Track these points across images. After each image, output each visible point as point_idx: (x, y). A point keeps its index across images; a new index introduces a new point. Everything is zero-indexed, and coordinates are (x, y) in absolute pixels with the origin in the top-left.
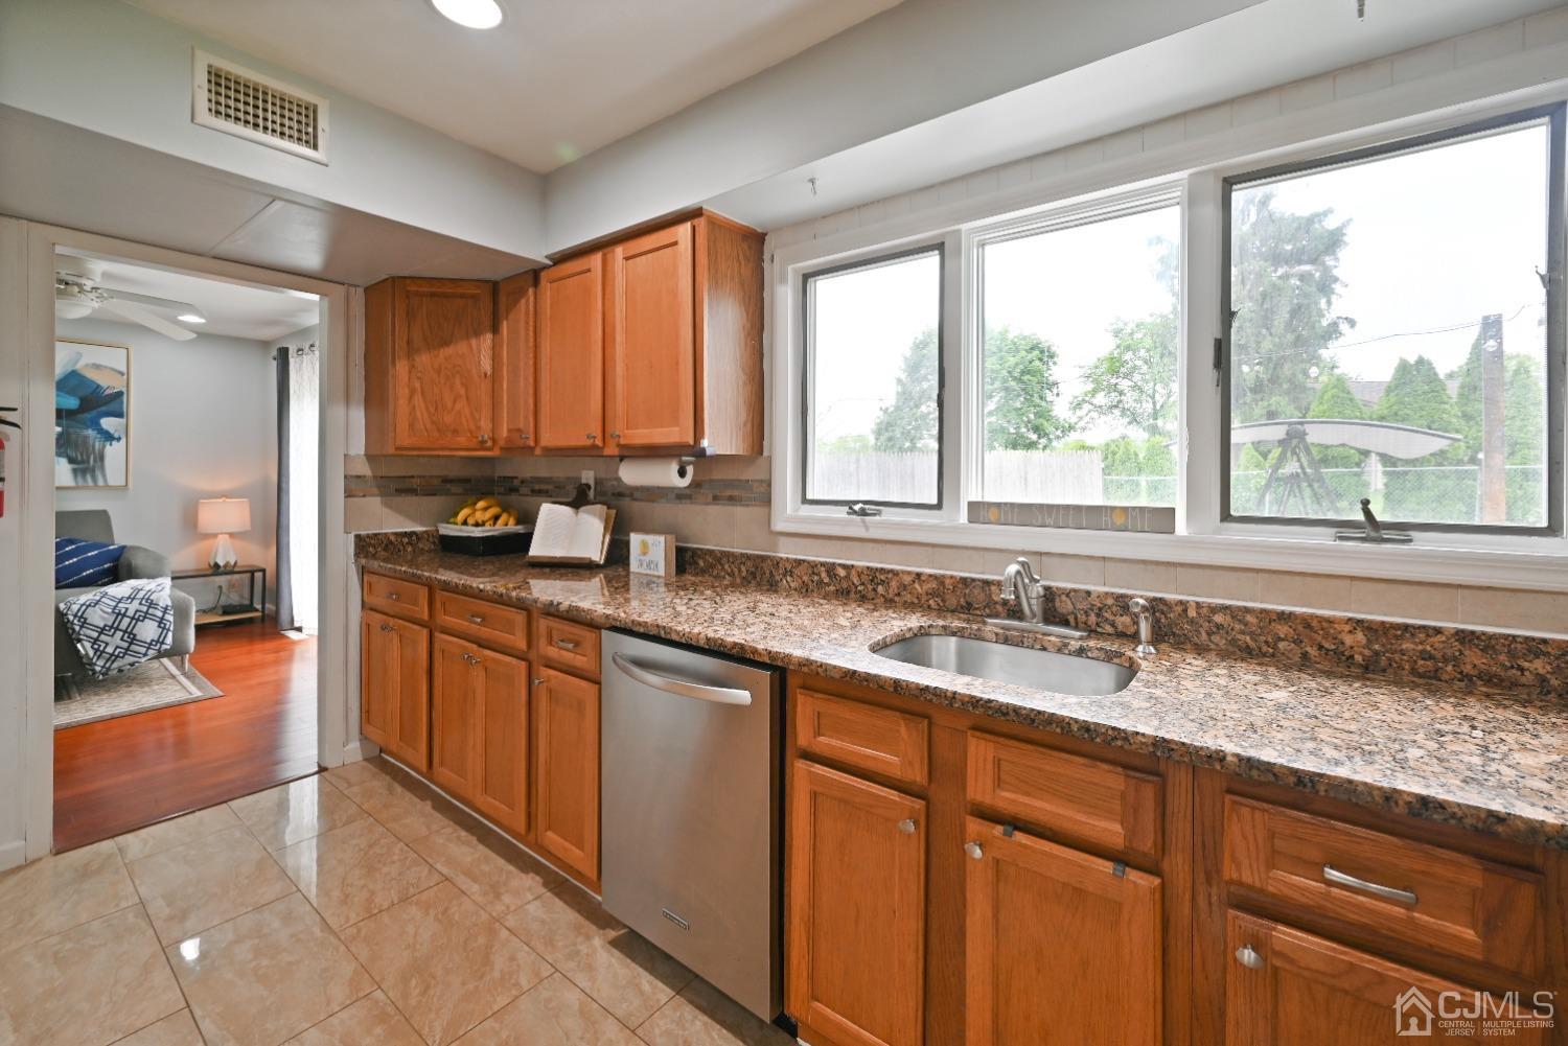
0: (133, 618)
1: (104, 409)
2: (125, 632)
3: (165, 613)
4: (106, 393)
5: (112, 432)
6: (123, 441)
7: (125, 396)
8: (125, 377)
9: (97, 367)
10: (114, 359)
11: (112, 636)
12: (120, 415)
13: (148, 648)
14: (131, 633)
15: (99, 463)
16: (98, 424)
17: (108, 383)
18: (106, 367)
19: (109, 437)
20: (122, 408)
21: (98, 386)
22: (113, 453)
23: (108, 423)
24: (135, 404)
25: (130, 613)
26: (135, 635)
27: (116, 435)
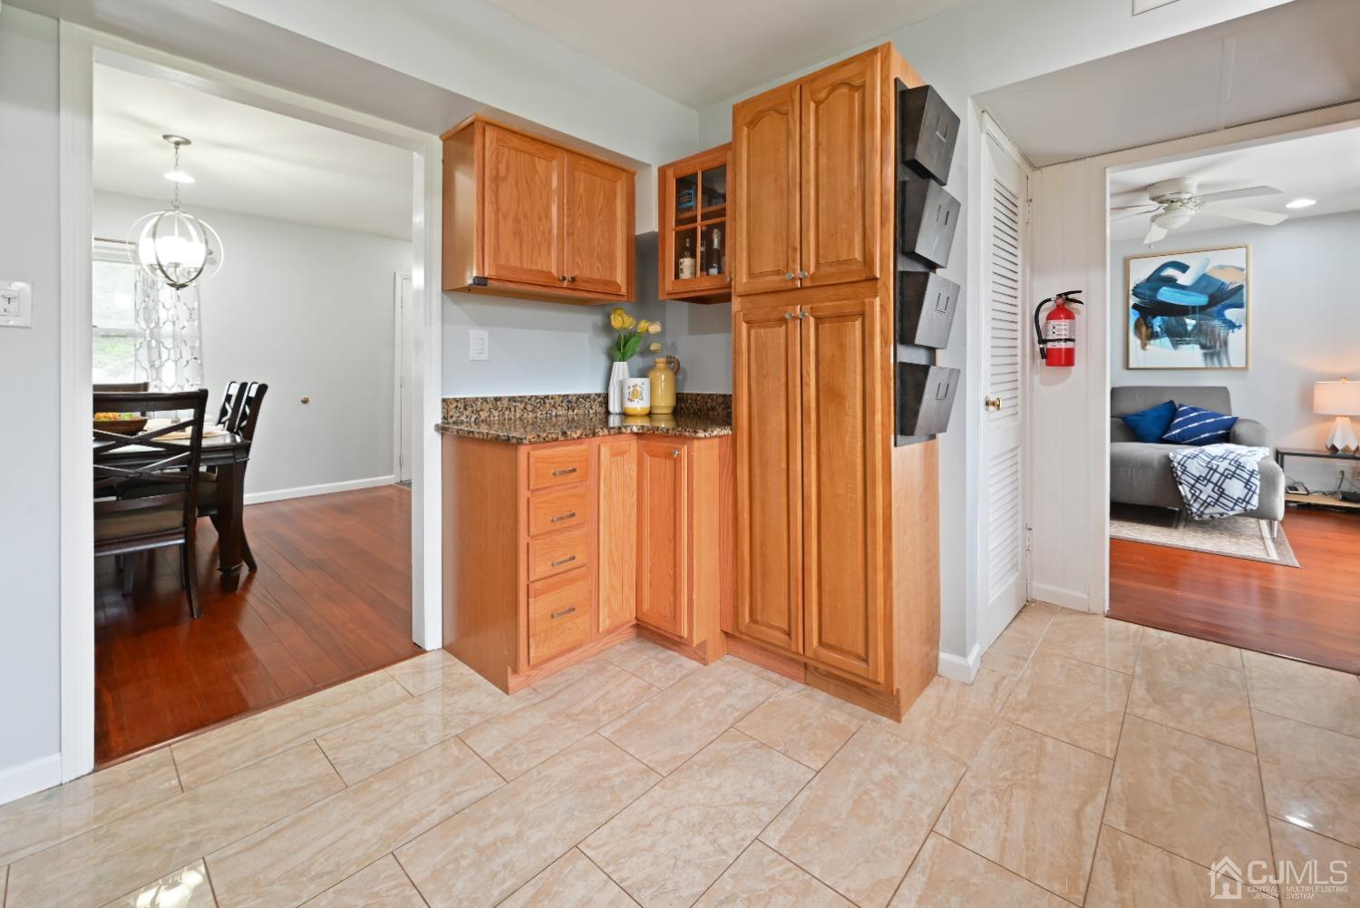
0: (1222, 475)
1: (1227, 302)
2: (1216, 485)
3: (1251, 476)
4: (1229, 288)
5: (1234, 321)
6: (1244, 328)
7: (1245, 289)
8: (1245, 272)
9: (1221, 267)
10: (1235, 258)
11: (1205, 486)
12: (1240, 306)
13: (1235, 504)
14: (1220, 487)
15: (1224, 348)
16: (1223, 315)
17: (1230, 280)
18: (1228, 267)
19: (1232, 325)
20: (1242, 299)
21: (1223, 283)
22: (1235, 339)
23: (1230, 314)
24: (1252, 296)
25: (1221, 470)
26: (1223, 490)
27: (1237, 324)
